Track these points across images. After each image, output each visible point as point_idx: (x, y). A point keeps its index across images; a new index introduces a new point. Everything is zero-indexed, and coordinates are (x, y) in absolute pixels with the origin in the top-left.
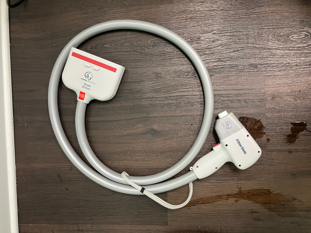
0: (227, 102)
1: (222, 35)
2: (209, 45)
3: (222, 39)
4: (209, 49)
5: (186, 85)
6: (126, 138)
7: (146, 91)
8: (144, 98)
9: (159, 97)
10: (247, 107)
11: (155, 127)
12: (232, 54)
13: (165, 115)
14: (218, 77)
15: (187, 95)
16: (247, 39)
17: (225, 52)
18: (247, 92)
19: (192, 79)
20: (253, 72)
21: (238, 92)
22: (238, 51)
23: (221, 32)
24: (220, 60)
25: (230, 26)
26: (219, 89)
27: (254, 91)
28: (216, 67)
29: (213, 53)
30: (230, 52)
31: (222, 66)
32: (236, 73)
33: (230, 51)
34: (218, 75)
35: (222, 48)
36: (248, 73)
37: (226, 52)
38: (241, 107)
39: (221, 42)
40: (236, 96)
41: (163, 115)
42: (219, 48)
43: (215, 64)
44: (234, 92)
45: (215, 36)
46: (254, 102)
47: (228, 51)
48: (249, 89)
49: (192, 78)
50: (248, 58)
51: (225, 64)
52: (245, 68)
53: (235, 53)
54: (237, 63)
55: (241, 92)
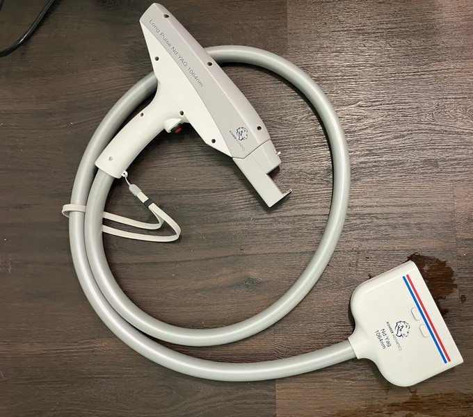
0: (386, 227)
1: (374, 108)
3: (374, 115)
5: (310, 197)
6: (199, 294)
8: (234, 220)
9: (262, 219)
10: (421, 237)
11: (254, 274)
12: (393, 142)
13: (273, 251)
14: (367, 182)
15: (312, 215)
17: (379, 138)
18: (420, 209)
19: (322, 186)
20: (431, 173)
21: (405, 210)
22: (404, 136)
23: (371, 104)
24: (370, 153)
25: (388, 93)
26: (370, 204)
27: (434, 208)
28: (363, 165)
30: (388, 139)
32: (401, 176)
33: (388, 137)
34: (368, 180)
35: (374, 132)
36: (421, 176)
37: (382, 138)
38: (412, 237)
39: (371, 121)
40: (401, 217)
41: (269, 252)
43: (363, 159)
44: (398, 210)
45: (361, 111)
46: (434, 228)
47: (386, 137)
48: (425, 205)
49: (321, 184)
50: (421, 149)
51: (380, 159)
52: (417, 167)
53: (398, 140)
54: (401, 159)
55: (410, 210)
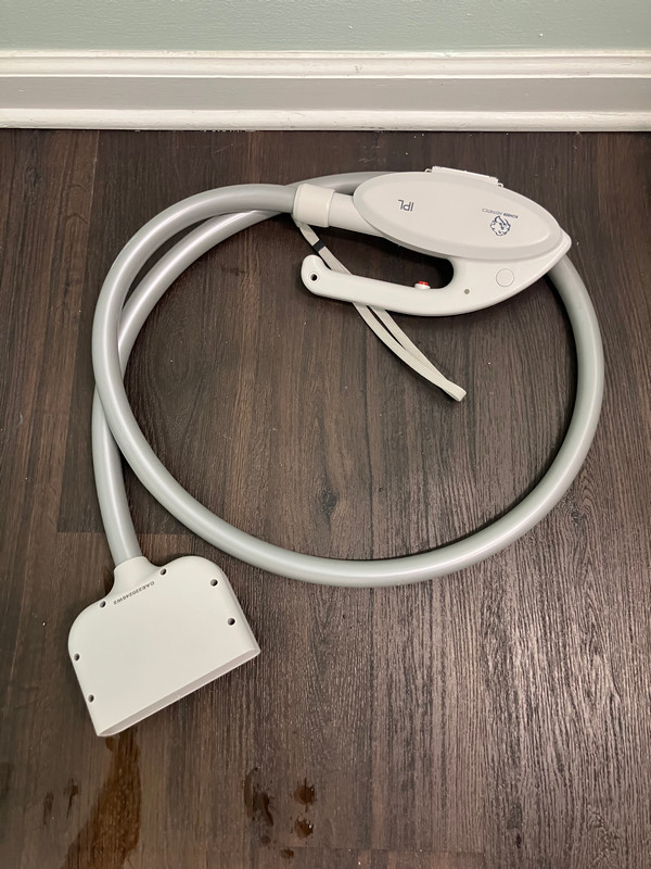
2: (577, 680)
4: (567, 678)
7: (446, 487)
16: (598, 802)
29: (553, 690)
31: (514, 715)
42: (569, 710)
